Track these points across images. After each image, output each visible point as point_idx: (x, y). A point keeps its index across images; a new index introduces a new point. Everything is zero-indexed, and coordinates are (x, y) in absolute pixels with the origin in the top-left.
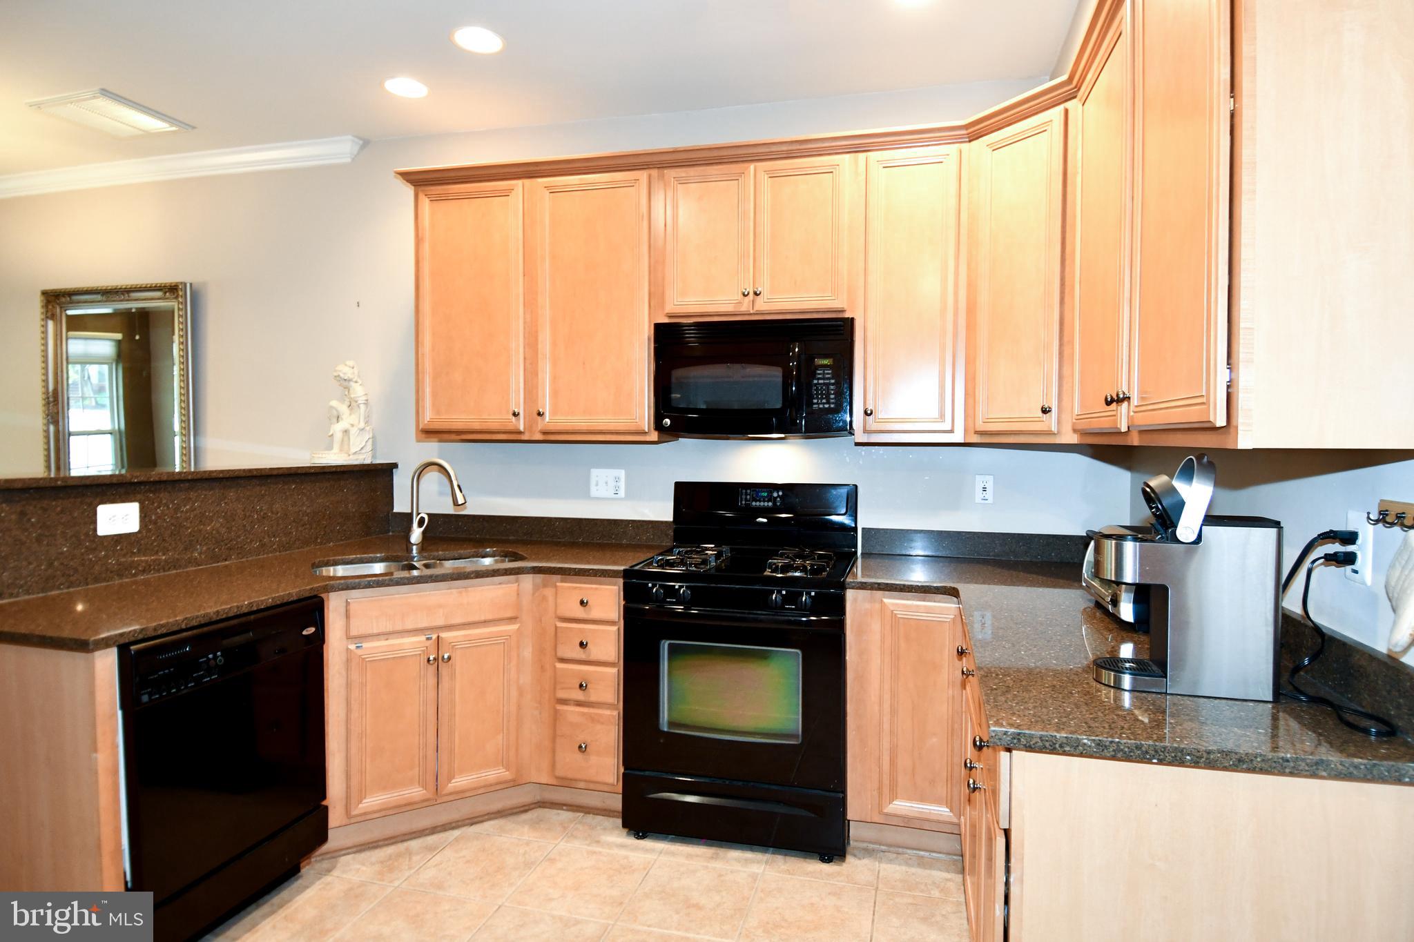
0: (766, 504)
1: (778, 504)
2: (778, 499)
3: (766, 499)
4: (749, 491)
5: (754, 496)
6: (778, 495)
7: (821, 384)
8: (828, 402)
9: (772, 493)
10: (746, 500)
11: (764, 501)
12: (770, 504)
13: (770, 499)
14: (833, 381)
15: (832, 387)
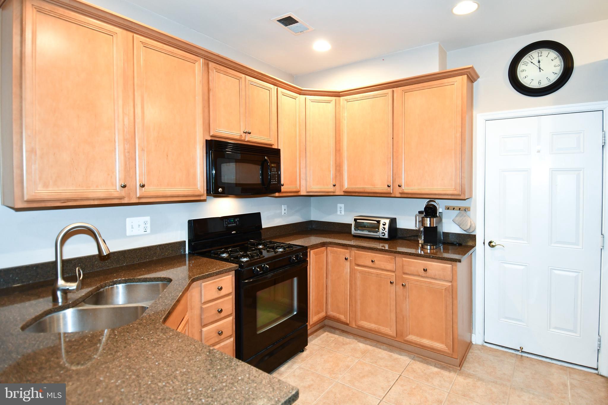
0: (233, 225)
1: (238, 224)
2: (238, 222)
3: (233, 223)
4: (226, 220)
5: (229, 222)
6: (237, 220)
7: (273, 174)
8: (275, 181)
9: (235, 219)
10: (226, 224)
11: (233, 224)
12: (235, 224)
13: (235, 222)
14: (276, 173)
15: (276, 175)
